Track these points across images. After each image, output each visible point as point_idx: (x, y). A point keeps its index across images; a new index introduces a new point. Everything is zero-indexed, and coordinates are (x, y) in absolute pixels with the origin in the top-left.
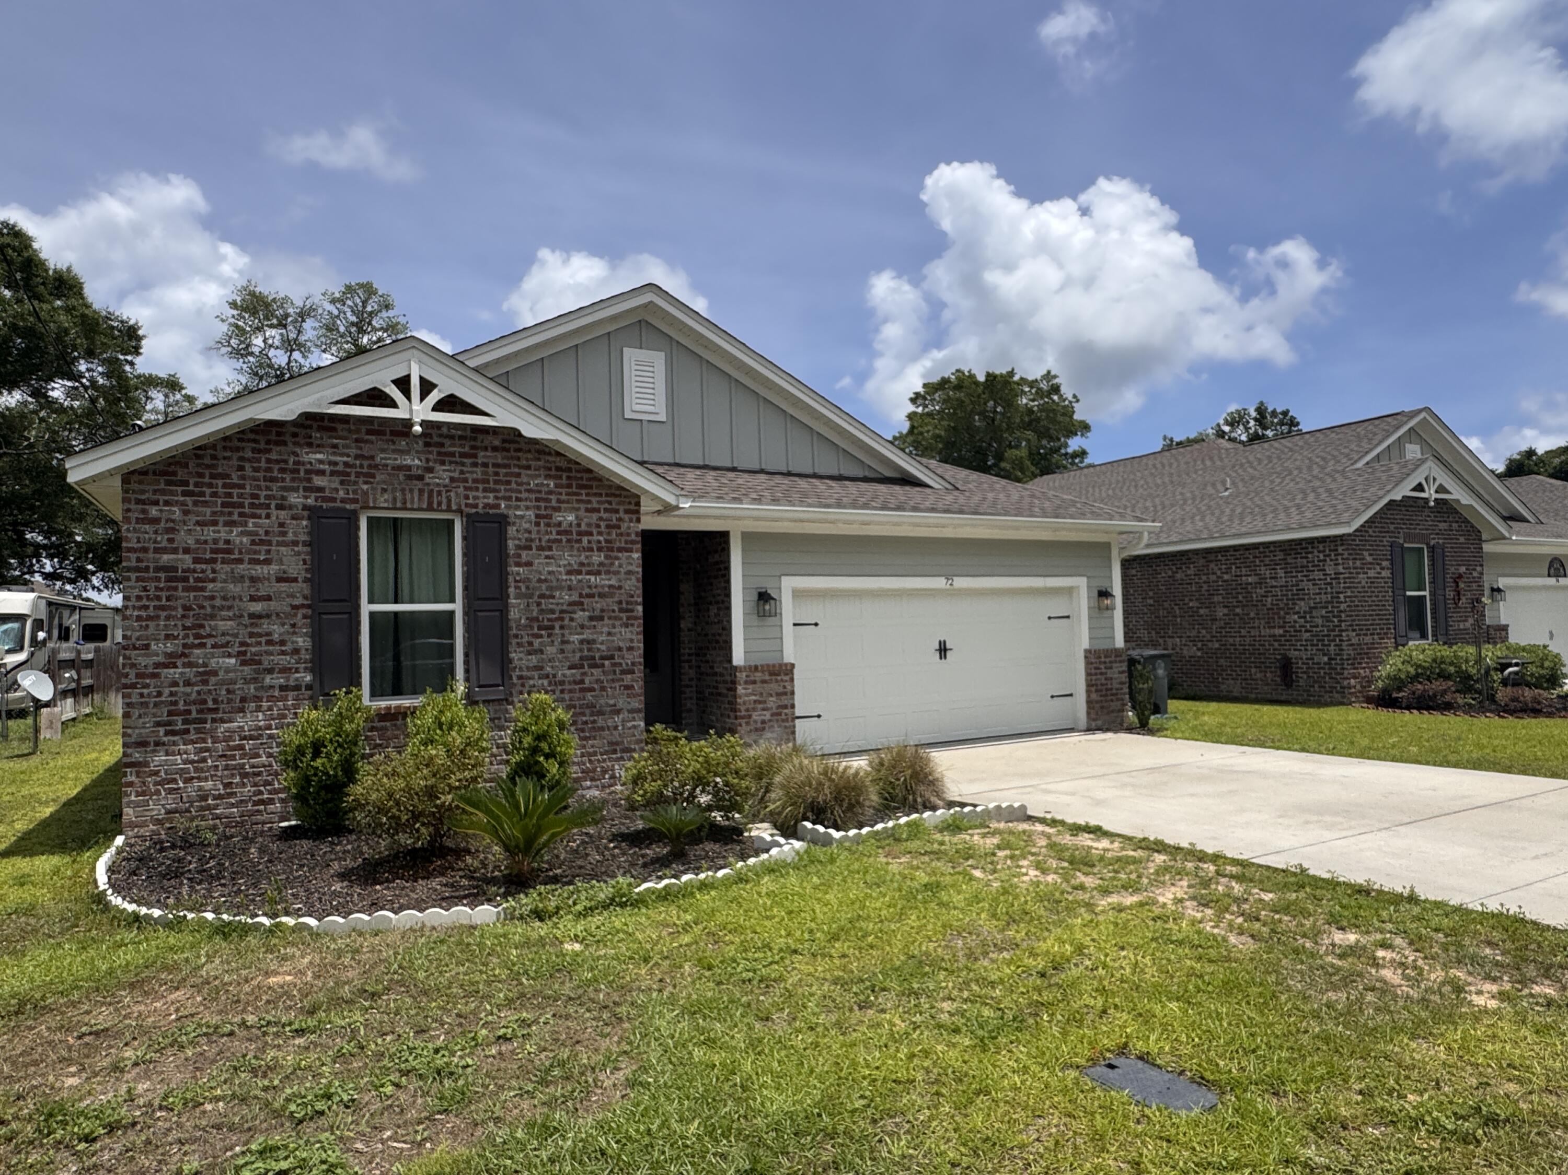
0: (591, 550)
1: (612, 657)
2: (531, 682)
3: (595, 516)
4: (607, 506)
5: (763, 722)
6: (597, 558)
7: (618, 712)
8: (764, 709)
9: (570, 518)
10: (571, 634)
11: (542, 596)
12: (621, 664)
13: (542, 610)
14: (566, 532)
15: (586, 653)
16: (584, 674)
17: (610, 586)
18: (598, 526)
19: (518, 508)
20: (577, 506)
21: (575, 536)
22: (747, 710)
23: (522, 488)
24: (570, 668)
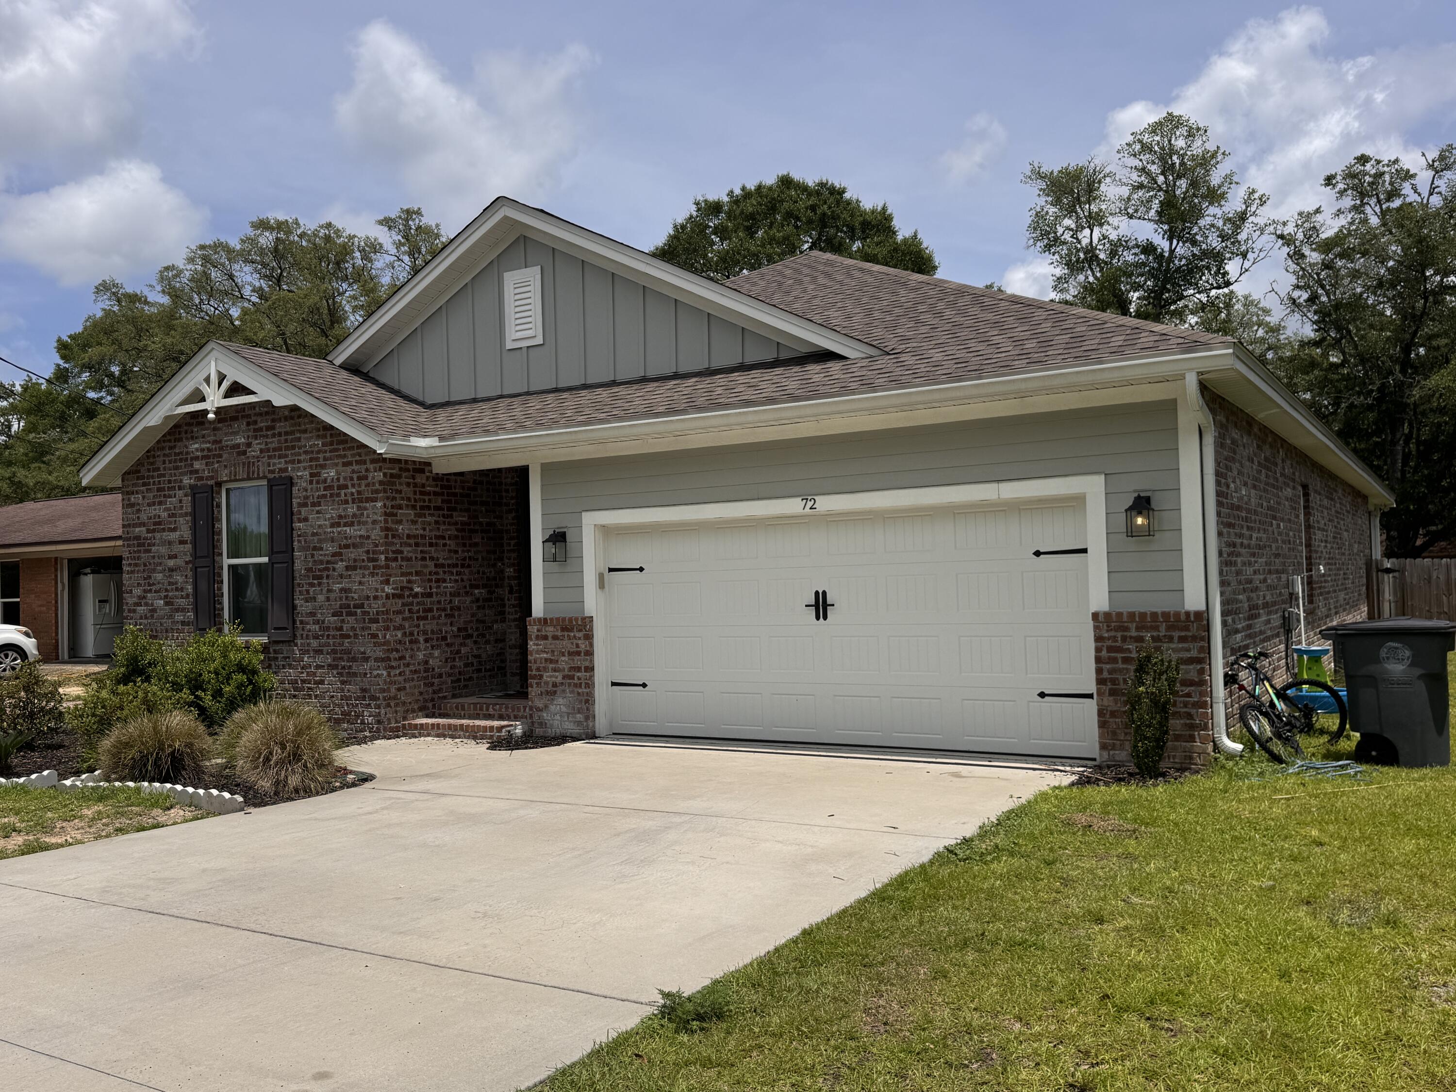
0: (347, 502)
1: (362, 606)
2: (308, 627)
3: (349, 469)
4: (358, 458)
5: (555, 685)
6: (352, 509)
7: (366, 659)
8: (555, 670)
9: (332, 474)
10: (334, 583)
11: (315, 548)
12: (369, 613)
13: (315, 561)
14: (330, 488)
15: (344, 601)
16: (343, 621)
17: (361, 537)
18: (352, 479)
19: (299, 469)
20: (336, 461)
21: (336, 491)
22: (538, 669)
23: (301, 451)
24: (333, 616)
